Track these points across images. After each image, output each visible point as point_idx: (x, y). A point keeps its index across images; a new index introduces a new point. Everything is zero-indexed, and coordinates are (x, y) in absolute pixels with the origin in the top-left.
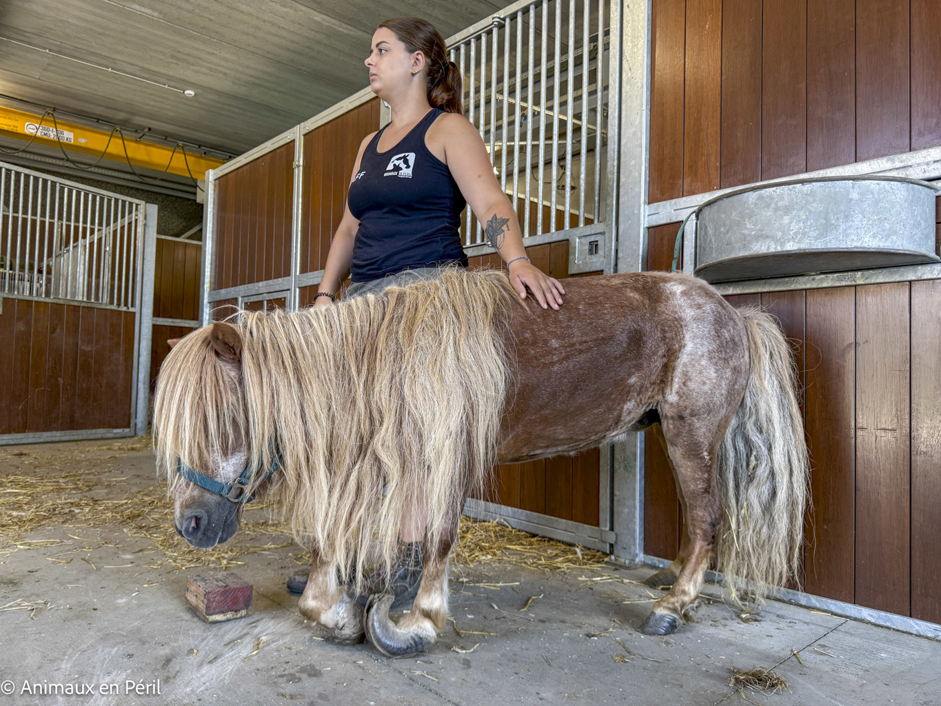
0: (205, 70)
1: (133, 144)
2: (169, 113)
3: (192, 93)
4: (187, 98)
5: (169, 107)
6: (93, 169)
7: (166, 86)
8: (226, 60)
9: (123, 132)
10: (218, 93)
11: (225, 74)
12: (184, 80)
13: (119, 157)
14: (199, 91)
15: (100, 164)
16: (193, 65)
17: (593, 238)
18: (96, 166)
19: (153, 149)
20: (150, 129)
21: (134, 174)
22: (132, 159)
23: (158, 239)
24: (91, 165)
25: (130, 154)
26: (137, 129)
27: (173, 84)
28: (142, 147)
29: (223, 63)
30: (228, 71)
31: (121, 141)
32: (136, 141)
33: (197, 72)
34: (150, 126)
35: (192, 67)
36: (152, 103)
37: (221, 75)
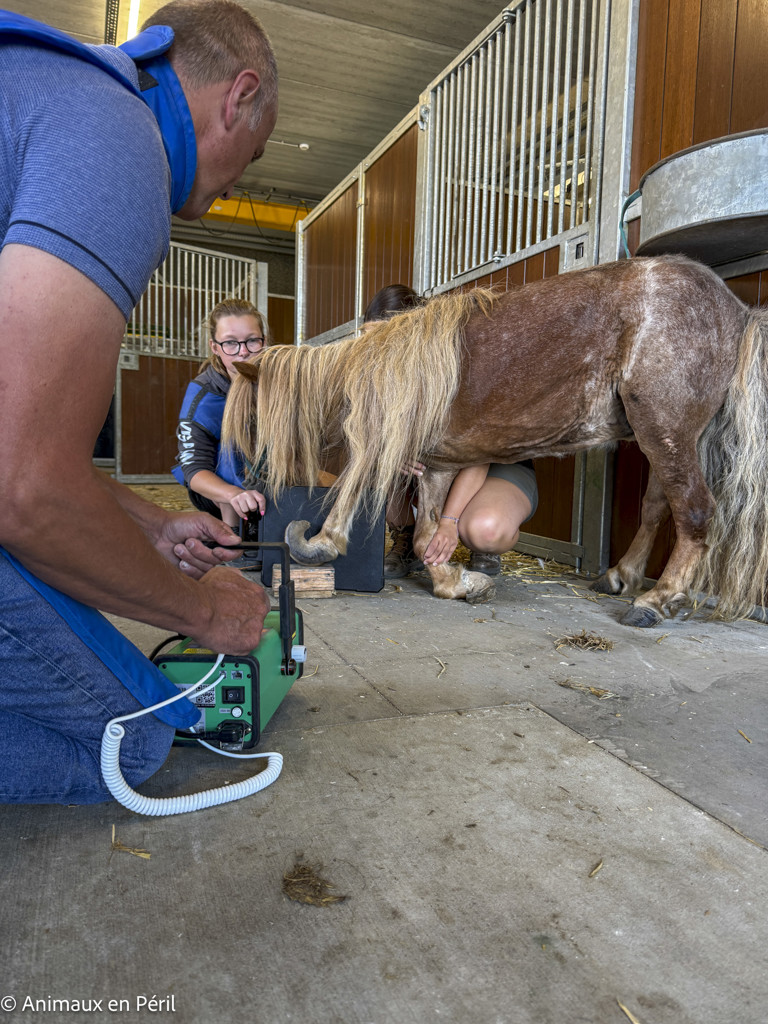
0: (313, 120)
1: (262, 207)
2: (289, 170)
3: (306, 146)
4: (302, 152)
5: (288, 164)
6: (225, 236)
7: (282, 143)
8: (331, 106)
9: (251, 195)
10: (330, 142)
11: (333, 121)
12: (297, 134)
13: (250, 221)
14: (313, 143)
15: (232, 229)
16: (302, 116)
17: (579, 241)
18: (229, 232)
19: (281, 210)
20: (274, 189)
21: (262, 237)
22: (262, 222)
23: (269, 298)
24: (223, 232)
25: (258, 217)
26: (263, 191)
27: (287, 139)
28: (270, 208)
29: (329, 110)
30: (335, 118)
31: (249, 204)
32: (265, 204)
33: (307, 123)
34: (275, 186)
35: (301, 119)
36: (273, 162)
37: (329, 122)
